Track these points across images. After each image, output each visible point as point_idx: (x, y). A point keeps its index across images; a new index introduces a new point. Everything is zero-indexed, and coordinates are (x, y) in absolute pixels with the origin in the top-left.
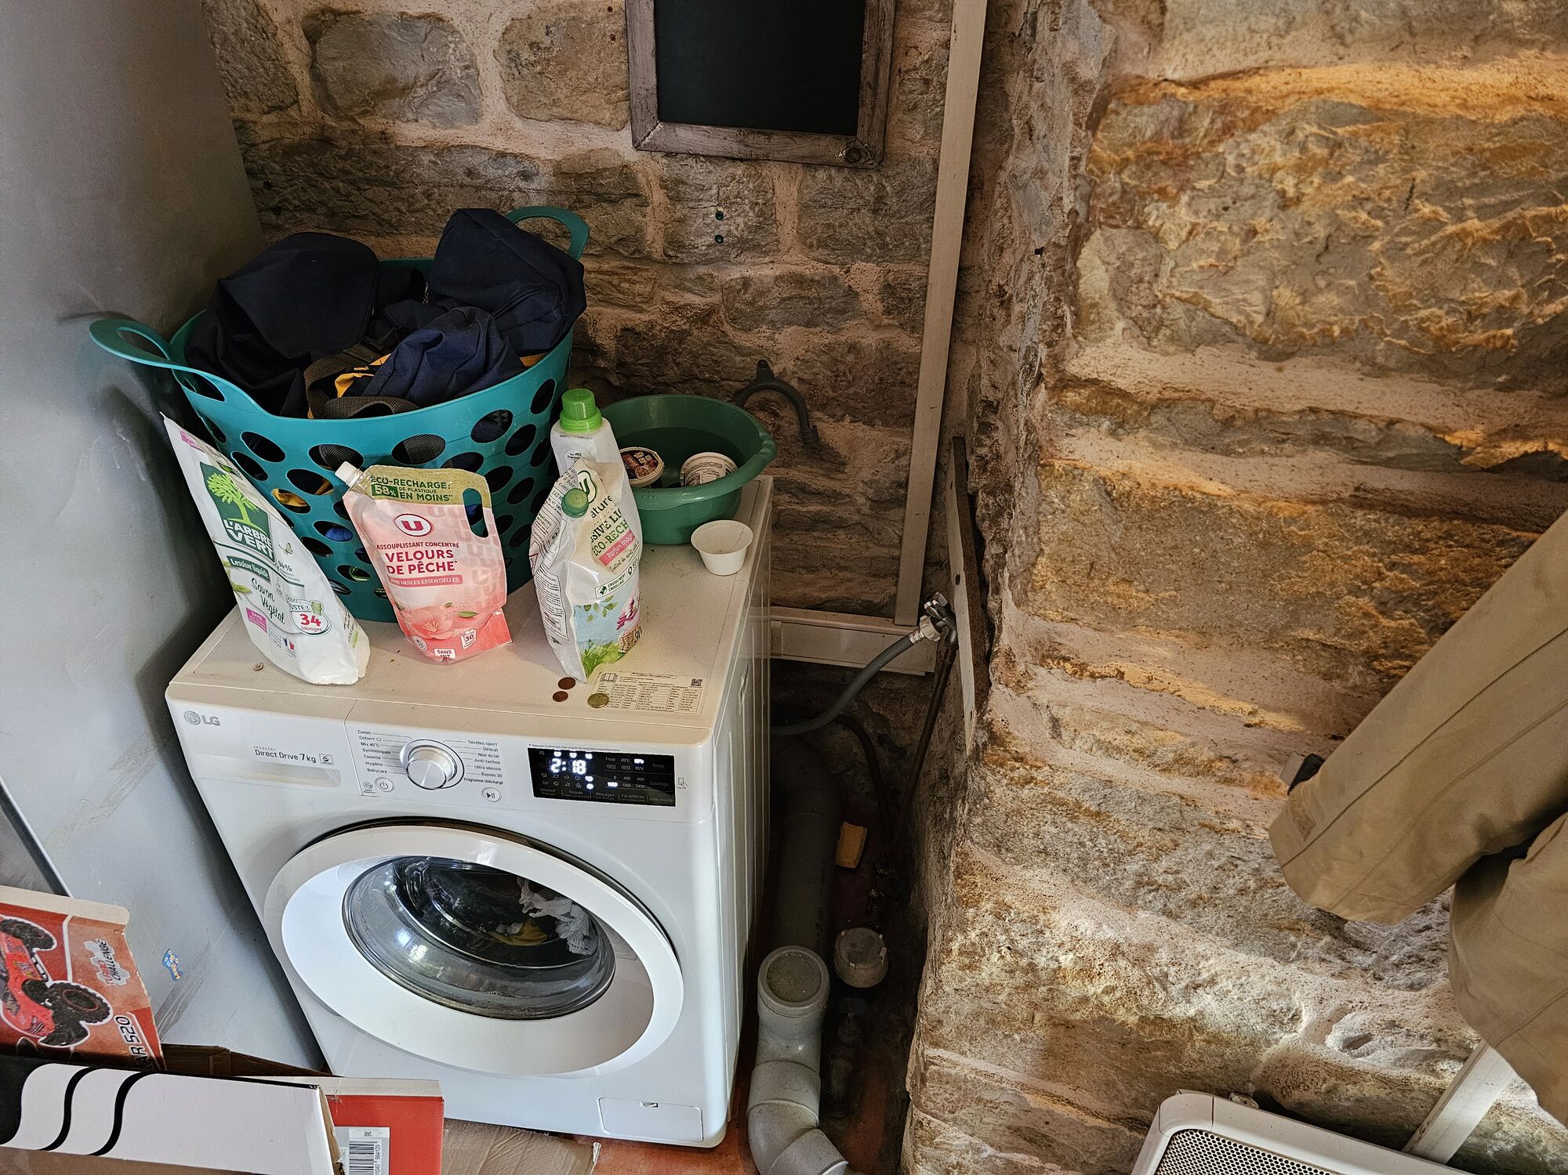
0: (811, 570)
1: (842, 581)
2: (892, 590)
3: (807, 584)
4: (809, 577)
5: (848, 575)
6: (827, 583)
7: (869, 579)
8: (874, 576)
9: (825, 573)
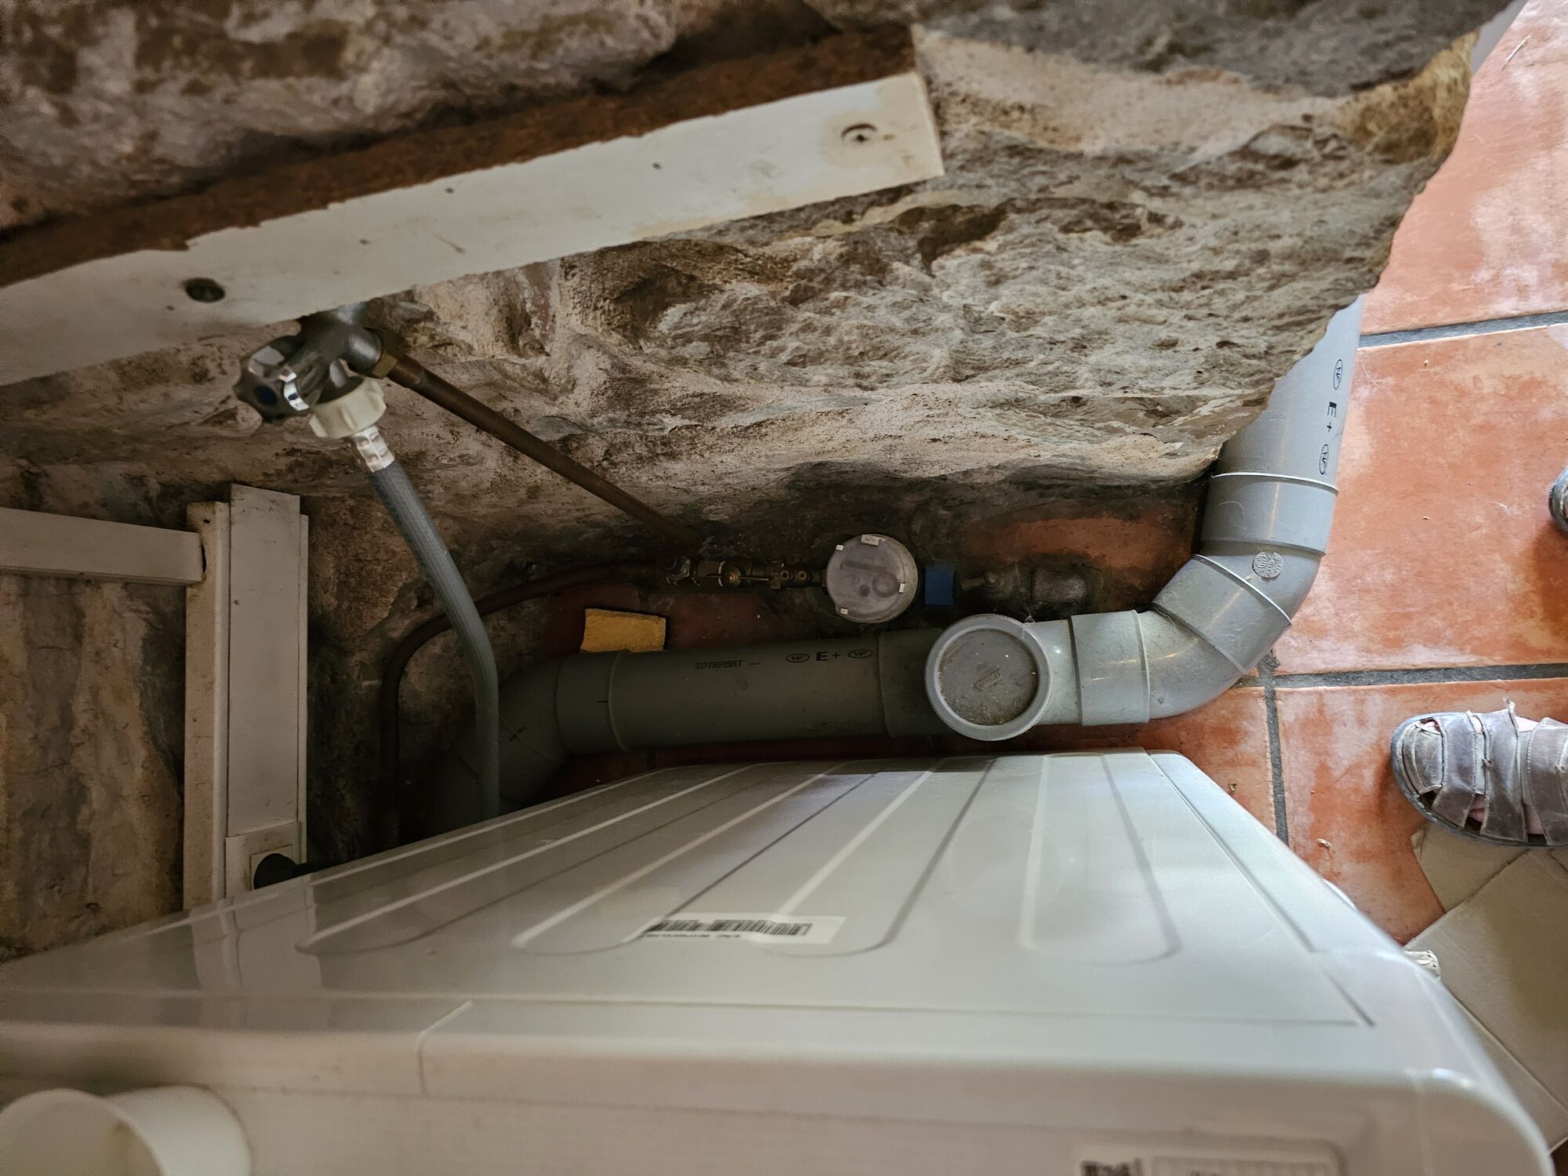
0: (77, 793)
1: (98, 713)
2: (111, 593)
3: (116, 796)
4: (97, 795)
5: (81, 703)
6: (109, 750)
7: (88, 648)
8: (78, 638)
9: (83, 758)
